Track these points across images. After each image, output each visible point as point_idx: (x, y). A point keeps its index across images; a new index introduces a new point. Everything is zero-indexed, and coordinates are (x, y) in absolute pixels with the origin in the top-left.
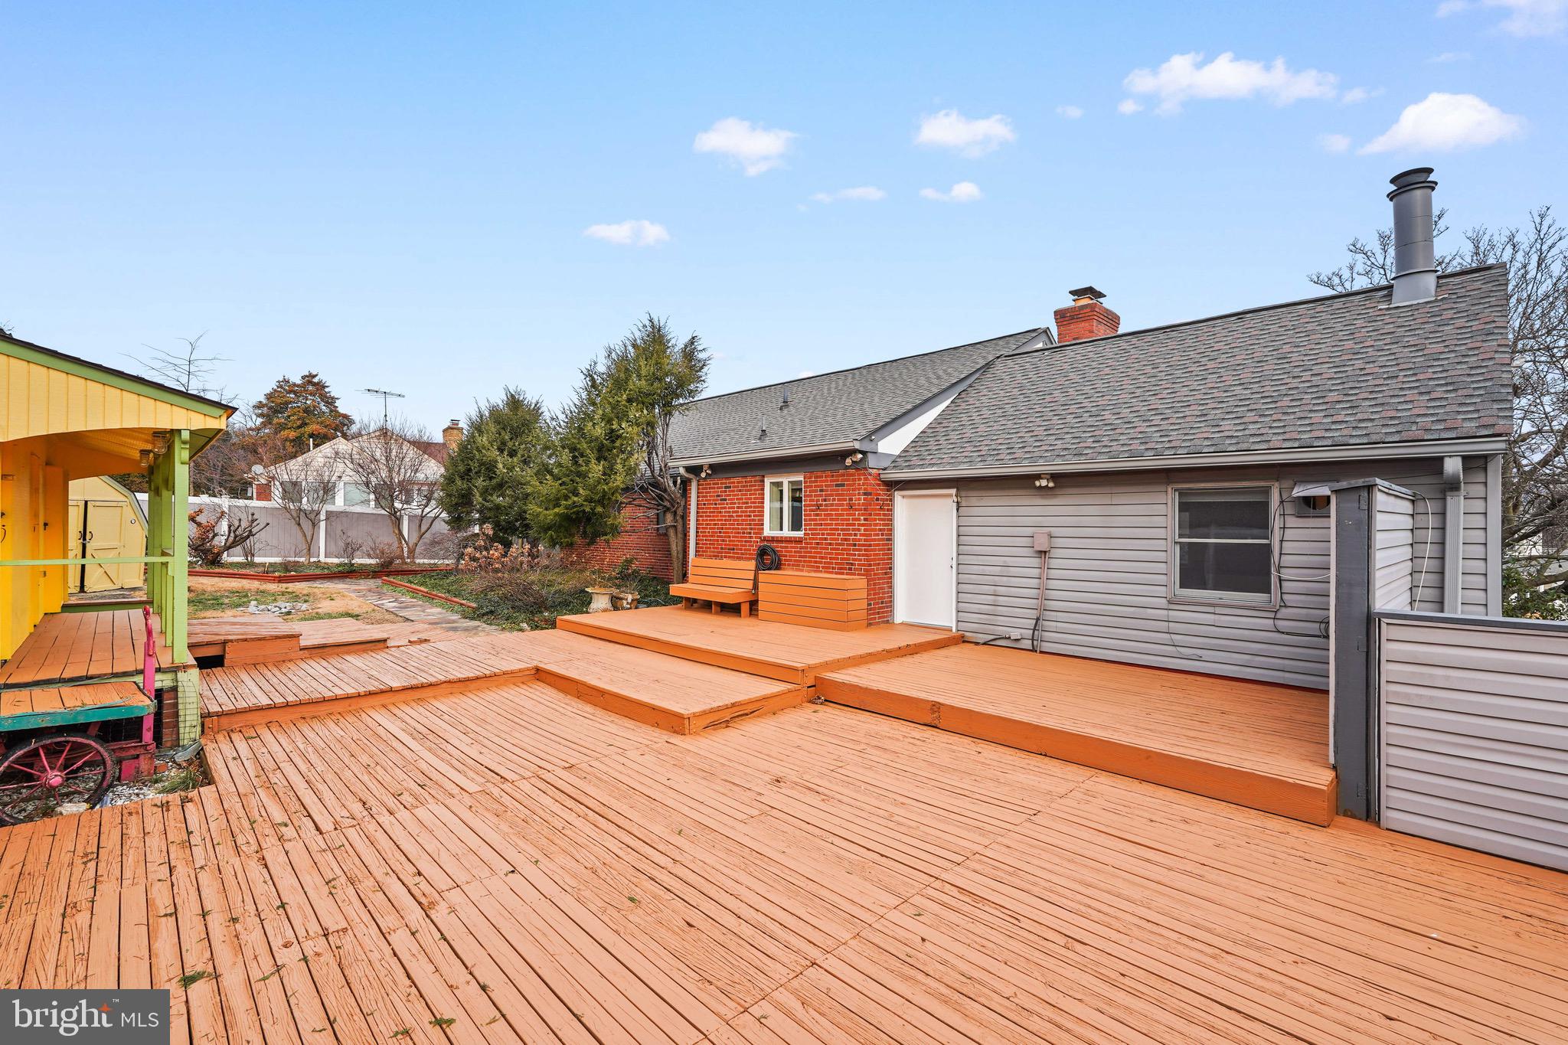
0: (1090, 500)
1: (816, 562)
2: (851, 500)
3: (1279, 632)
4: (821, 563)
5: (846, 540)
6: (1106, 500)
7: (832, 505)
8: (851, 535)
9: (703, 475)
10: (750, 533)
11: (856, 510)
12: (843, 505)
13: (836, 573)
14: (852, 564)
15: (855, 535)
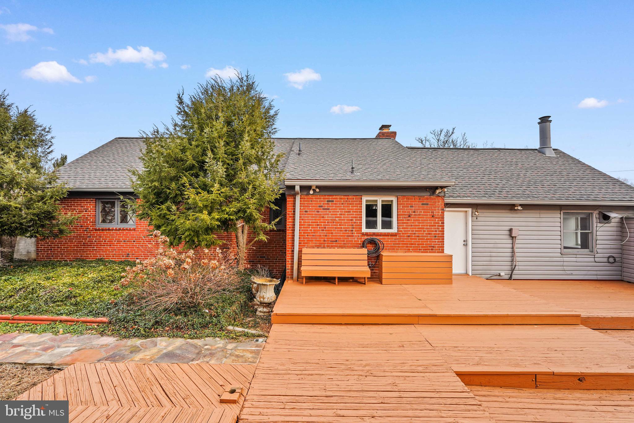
0: (531, 215)
1: (407, 247)
2: (433, 212)
3: (596, 262)
4: (411, 247)
5: (429, 234)
6: (538, 215)
7: (420, 215)
8: (433, 231)
9: (311, 192)
10: (352, 231)
11: (436, 218)
12: (427, 215)
13: (422, 252)
14: (433, 247)
15: (436, 231)
